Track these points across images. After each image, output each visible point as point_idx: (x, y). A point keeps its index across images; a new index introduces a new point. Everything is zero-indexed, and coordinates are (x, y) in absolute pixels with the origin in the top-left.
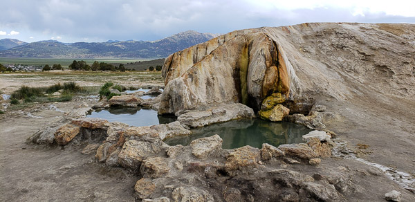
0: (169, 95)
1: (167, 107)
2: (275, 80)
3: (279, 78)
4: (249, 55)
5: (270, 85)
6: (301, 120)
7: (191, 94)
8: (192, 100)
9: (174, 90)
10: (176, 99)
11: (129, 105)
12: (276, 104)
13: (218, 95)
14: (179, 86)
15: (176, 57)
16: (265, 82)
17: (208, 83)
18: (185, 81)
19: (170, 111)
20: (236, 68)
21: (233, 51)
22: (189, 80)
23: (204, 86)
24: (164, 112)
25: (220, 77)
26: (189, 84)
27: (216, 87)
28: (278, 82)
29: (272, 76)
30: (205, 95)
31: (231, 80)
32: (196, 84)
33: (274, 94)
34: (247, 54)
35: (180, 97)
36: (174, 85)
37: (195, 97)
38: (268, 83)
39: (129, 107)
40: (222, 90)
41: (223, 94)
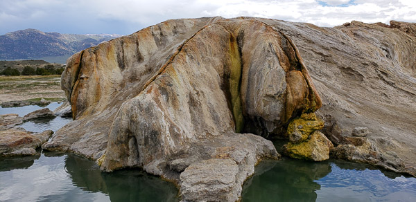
0: (128, 131)
1: (124, 155)
2: (306, 93)
3: (310, 89)
4: (241, 54)
5: (298, 101)
6: (358, 155)
7: (172, 127)
8: (176, 136)
9: (141, 120)
10: (146, 139)
11: (17, 152)
12: (313, 131)
13: (209, 122)
14: (148, 111)
15: (88, 57)
16: (290, 96)
17: (193, 103)
18: (157, 100)
19: (130, 162)
20: (225, 75)
21: (213, 46)
22: (163, 98)
23: (185, 108)
24: (118, 166)
25: (206, 90)
26: (164, 107)
27: (204, 108)
28: (310, 97)
29: (298, 86)
30: (189, 124)
31: (221, 94)
32: (175, 105)
33: (306, 115)
34: (237, 51)
35: (154, 135)
36: (137, 111)
37: (178, 129)
38: (296, 97)
39: (17, 156)
40: (212, 111)
41: (215, 119)
